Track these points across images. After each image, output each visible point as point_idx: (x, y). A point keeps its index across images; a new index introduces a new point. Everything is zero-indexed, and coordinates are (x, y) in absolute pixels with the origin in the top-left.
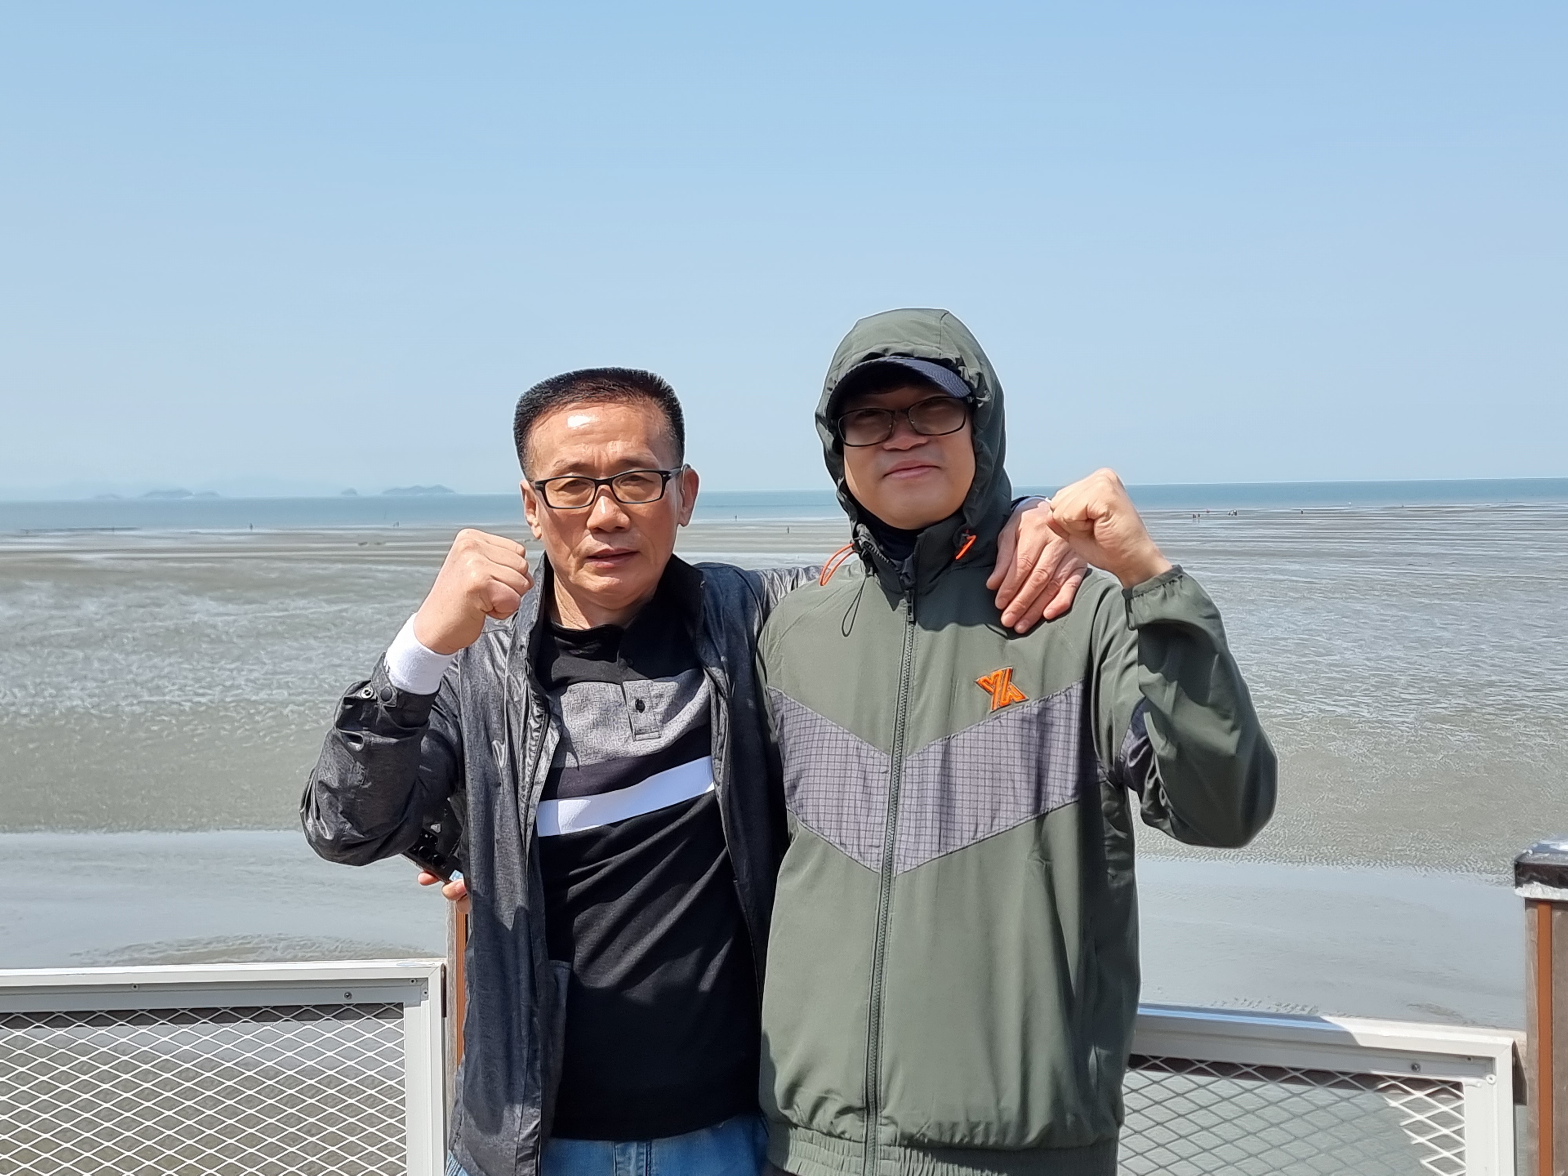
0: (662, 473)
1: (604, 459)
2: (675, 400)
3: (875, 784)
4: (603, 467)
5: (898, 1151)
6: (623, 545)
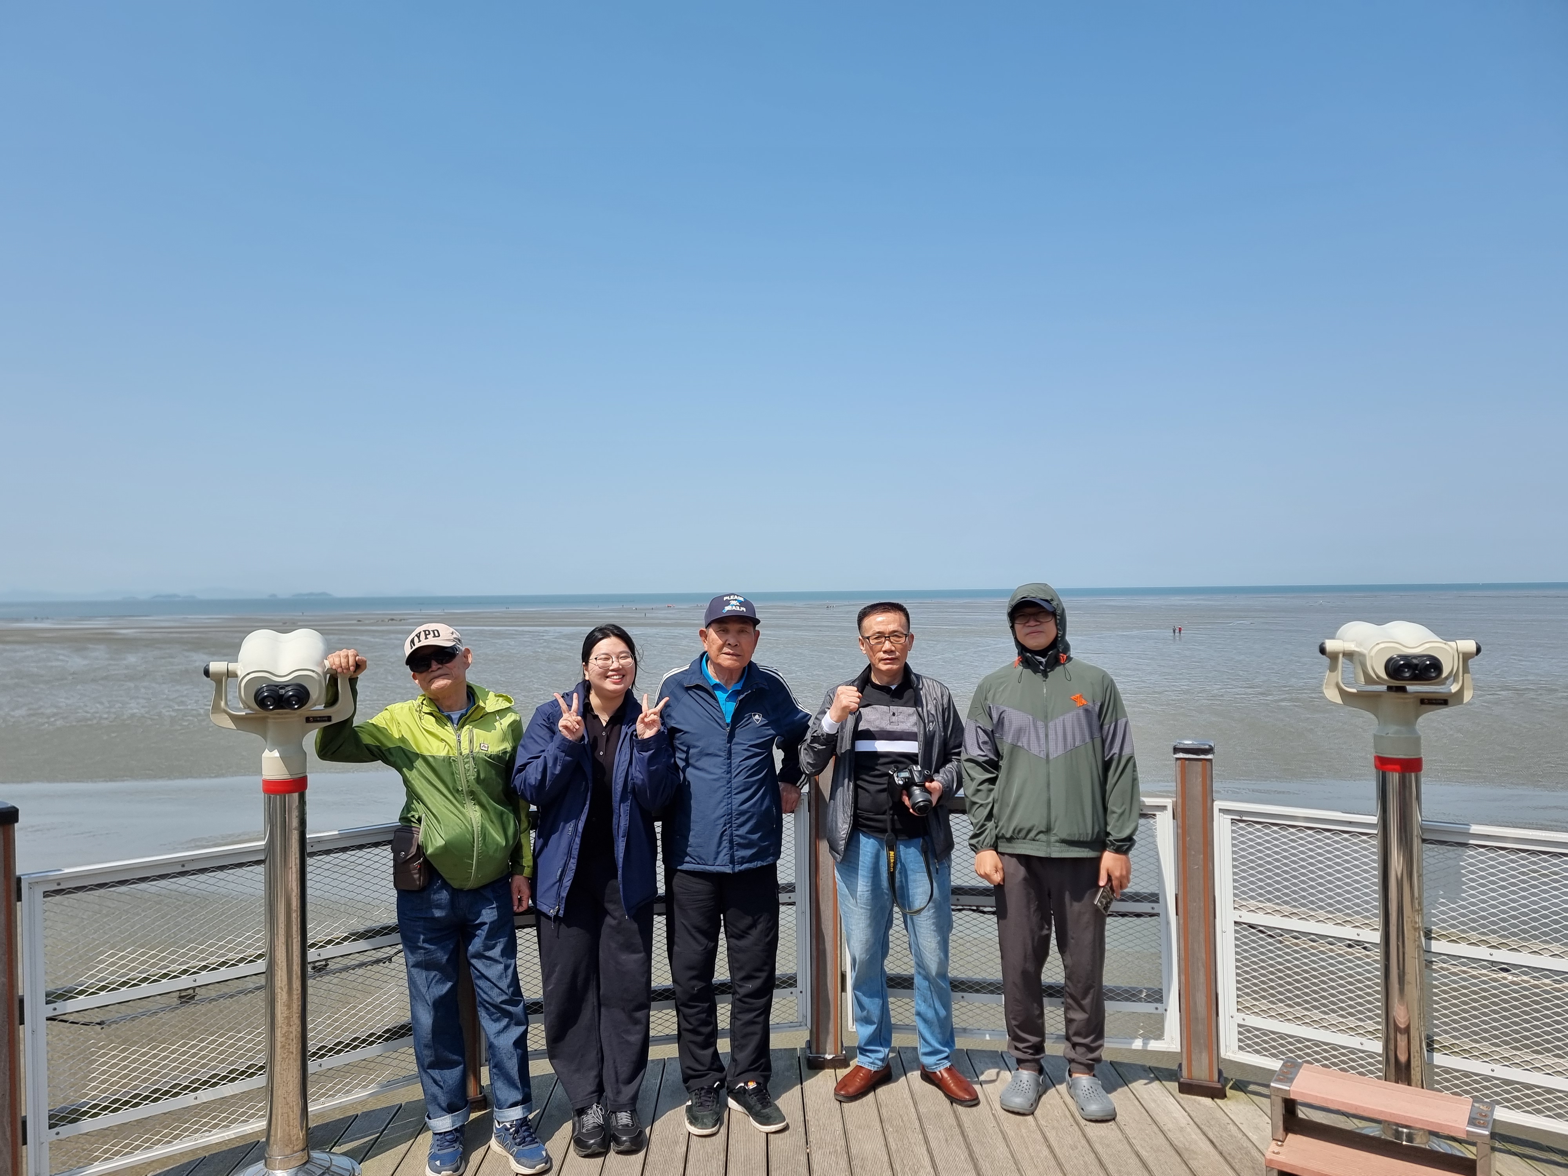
0: (905, 634)
1: (888, 630)
2: (908, 612)
3: (1040, 731)
4: (887, 633)
5: (1058, 844)
6: (893, 656)
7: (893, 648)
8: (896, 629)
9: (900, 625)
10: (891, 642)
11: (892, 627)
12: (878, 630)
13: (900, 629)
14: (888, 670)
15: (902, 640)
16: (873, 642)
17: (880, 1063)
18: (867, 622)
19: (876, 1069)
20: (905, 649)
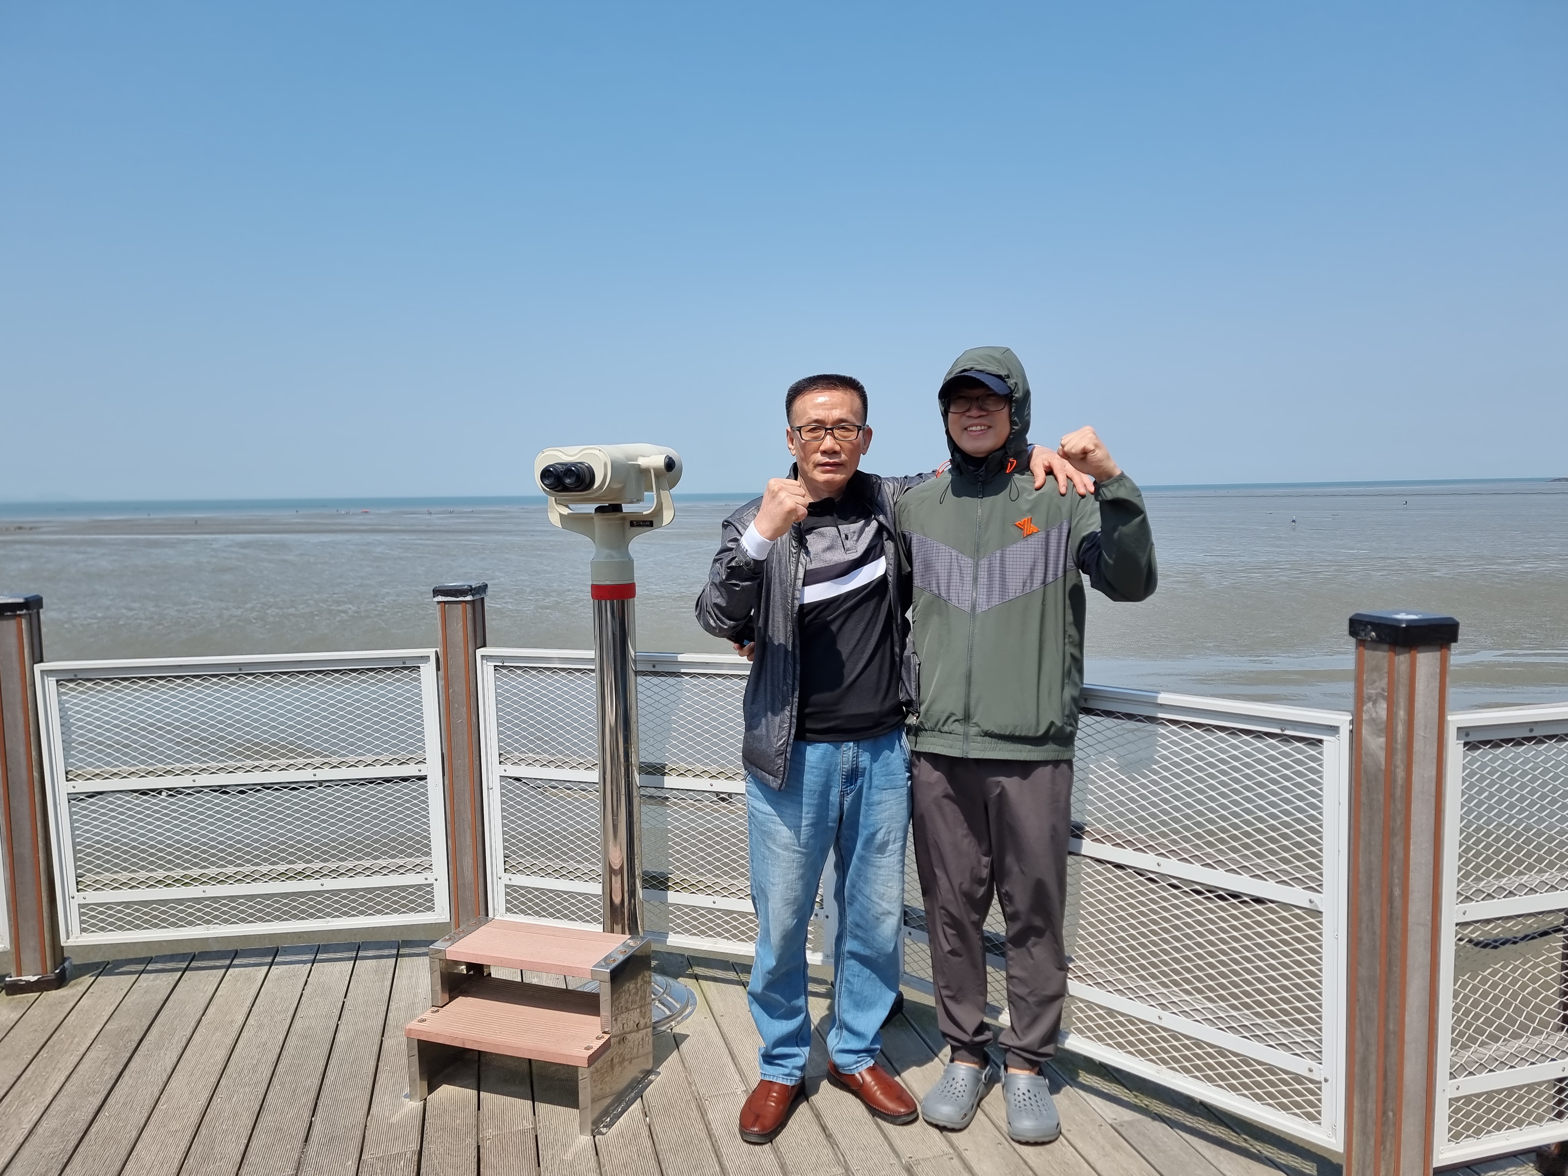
0: (857, 426)
1: (831, 418)
2: (865, 392)
3: (965, 572)
4: (830, 422)
5: (979, 739)
6: (836, 460)
7: (837, 448)
8: (844, 417)
9: (852, 411)
10: (835, 438)
11: (837, 414)
12: (815, 417)
13: (851, 418)
14: (827, 483)
15: (852, 436)
16: (806, 436)
17: (798, 1073)
18: (800, 404)
19: (793, 1083)
20: (860, 448)
